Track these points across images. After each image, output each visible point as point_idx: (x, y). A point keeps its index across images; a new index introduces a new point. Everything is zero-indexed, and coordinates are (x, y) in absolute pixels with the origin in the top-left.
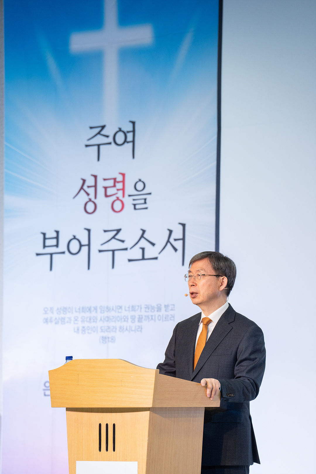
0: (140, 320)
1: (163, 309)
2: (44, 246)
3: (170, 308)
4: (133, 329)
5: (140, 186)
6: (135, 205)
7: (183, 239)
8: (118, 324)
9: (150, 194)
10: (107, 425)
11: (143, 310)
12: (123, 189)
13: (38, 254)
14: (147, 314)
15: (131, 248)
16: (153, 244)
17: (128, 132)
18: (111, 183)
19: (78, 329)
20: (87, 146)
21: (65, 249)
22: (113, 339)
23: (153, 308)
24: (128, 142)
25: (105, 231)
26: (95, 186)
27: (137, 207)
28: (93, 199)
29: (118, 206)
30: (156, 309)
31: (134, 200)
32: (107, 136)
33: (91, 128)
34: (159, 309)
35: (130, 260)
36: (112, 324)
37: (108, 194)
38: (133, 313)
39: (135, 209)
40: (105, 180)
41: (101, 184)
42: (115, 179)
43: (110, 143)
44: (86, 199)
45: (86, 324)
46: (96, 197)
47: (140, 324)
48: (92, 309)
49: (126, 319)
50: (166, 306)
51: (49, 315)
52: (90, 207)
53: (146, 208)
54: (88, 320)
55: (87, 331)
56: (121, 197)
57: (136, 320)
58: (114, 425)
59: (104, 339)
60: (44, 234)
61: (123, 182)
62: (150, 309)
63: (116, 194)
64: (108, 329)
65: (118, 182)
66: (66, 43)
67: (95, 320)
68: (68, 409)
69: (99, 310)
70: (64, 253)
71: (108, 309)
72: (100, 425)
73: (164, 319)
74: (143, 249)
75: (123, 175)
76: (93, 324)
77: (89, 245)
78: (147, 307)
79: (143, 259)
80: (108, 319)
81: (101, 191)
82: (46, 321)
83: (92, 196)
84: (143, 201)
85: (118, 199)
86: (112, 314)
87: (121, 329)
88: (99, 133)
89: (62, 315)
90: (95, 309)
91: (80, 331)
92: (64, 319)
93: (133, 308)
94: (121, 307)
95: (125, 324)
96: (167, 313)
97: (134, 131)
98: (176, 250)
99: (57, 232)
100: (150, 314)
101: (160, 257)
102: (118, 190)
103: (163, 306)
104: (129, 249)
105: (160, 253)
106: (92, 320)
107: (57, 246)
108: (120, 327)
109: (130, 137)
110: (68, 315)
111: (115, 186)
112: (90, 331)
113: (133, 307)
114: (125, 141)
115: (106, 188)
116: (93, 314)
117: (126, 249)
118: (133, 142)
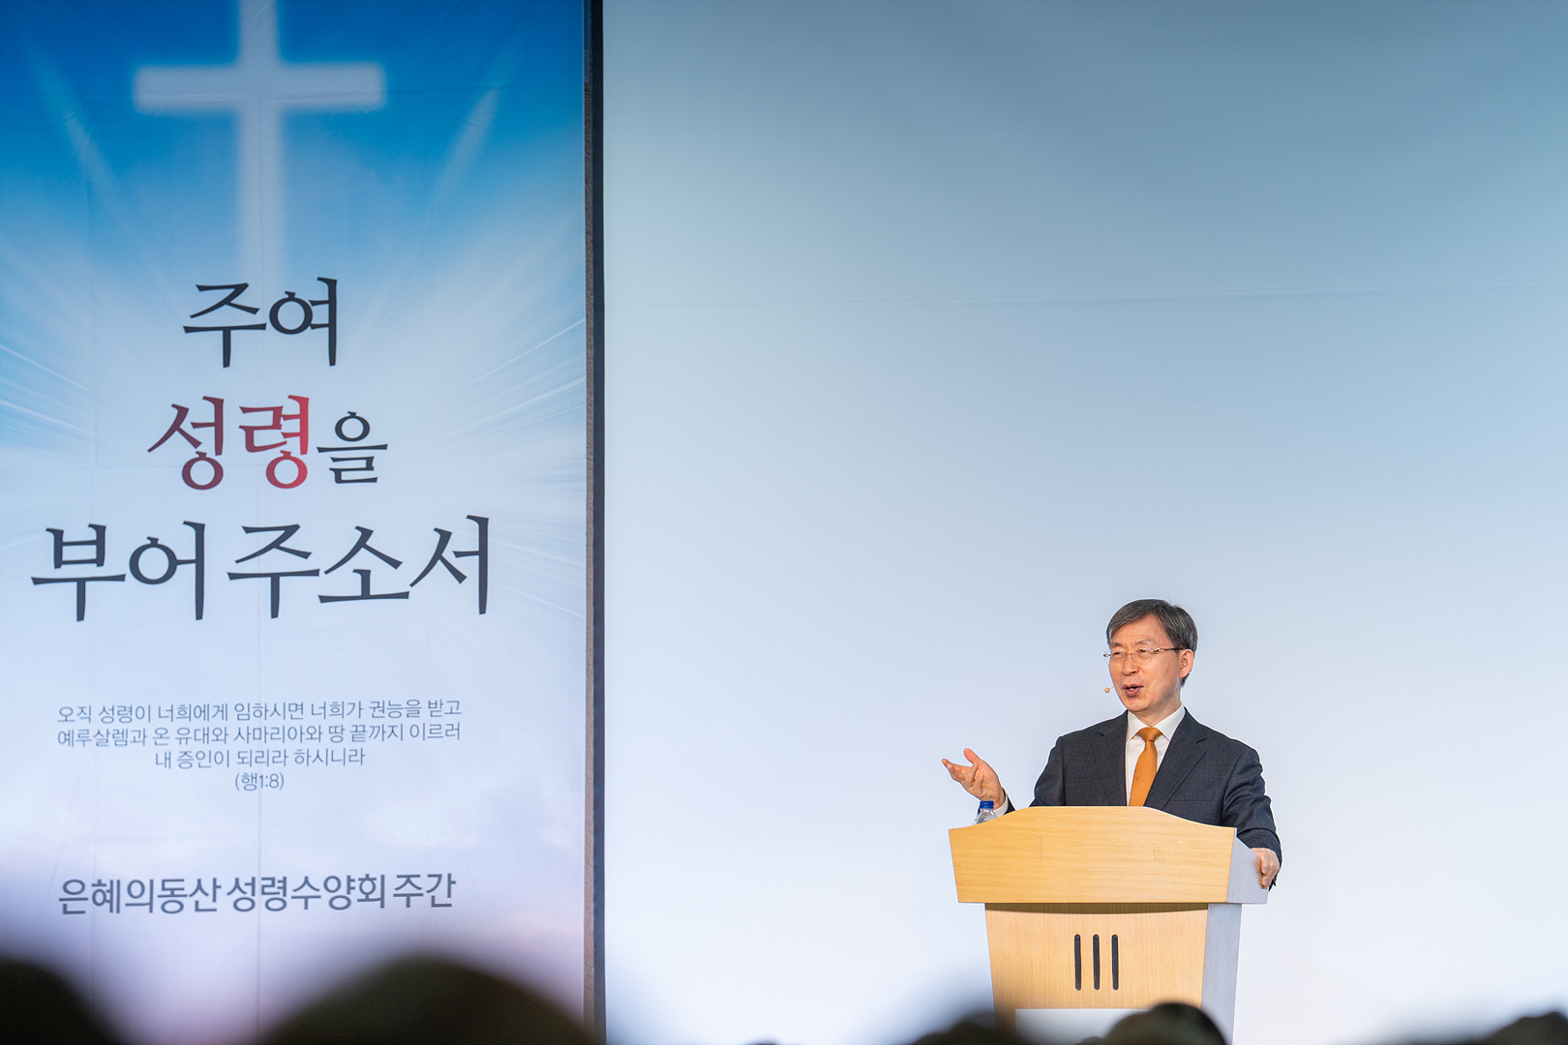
0: (358, 734)
1: (425, 711)
2: (59, 562)
3: (446, 708)
4: (338, 755)
5: (352, 428)
6: (338, 472)
7: (482, 553)
8: (292, 747)
9: (384, 447)
10: (1096, 939)
11: (367, 713)
12: (303, 435)
13: (37, 581)
14: (378, 722)
15: (327, 572)
16: (395, 564)
17: (314, 303)
18: (267, 418)
19: (168, 758)
20: (188, 330)
21: (126, 570)
22: (277, 781)
23: (395, 709)
24: (314, 327)
25: (248, 530)
26: (218, 424)
27: (345, 476)
28: (211, 454)
29: (287, 472)
30: (404, 712)
31: (335, 460)
32: (254, 311)
33: (201, 288)
34: (414, 710)
35: (324, 599)
36: (273, 746)
37: (257, 443)
38: (337, 721)
39: (339, 480)
40: (245, 410)
41: (233, 420)
42: (277, 412)
43: (262, 327)
44: (191, 453)
45: (194, 747)
46: (219, 451)
47: (357, 746)
48: (213, 711)
49: (315, 734)
50: (434, 706)
51: (78, 725)
52: (202, 473)
53: (374, 480)
54: (200, 735)
55: (195, 763)
56: (296, 453)
57: (347, 736)
58: (1115, 939)
59: (251, 781)
60: (58, 534)
61: (303, 416)
62: (387, 712)
63: (285, 443)
64: (261, 757)
65: (287, 418)
66: (123, 88)
67: (222, 735)
68: (989, 907)
69: (232, 714)
70: (121, 578)
71: (261, 711)
72: (1077, 939)
73: (427, 734)
74: (365, 575)
75: (304, 402)
76: (215, 747)
77: (199, 561)
78: (379, 706)
79: (366, 594)
80: (262, 734)
81: (234, 438)
82: (67, 738)
83: (208, 447)
84: (363, 464)
85: (287, 455)
86: (275, 721)
87: (302, 757)
88: (227, 301)
89: (117, 725)
90: (222, 710)
91: (175, 763)
92: (124, 733)
93: (337, 709)
94: (300, 707)
95: (313, 746)
96: (435, 721)
97: (332, 302)
98: (460, 577)
99: (100, 530)
100: (387, 722)
101: (412, 591)
102: (286, 435)
103: (424, 705)
104: (322, 573)
105: (412, 585)
106: (212, 737)
107: (99, 560)
108: (299, 753)
109: (321, 314)
110: (137, 724)
111: (276, 425)
112: (205, 763)
113: (335, 705)
114: (308, 324)
115: (250, 431)
116: (216, 722)
117: (315, 573)
118: (332, 326)
